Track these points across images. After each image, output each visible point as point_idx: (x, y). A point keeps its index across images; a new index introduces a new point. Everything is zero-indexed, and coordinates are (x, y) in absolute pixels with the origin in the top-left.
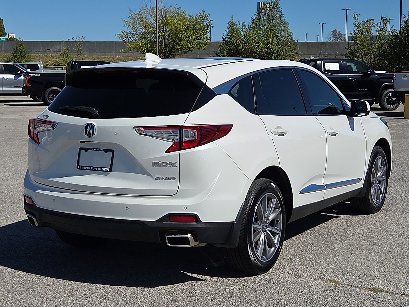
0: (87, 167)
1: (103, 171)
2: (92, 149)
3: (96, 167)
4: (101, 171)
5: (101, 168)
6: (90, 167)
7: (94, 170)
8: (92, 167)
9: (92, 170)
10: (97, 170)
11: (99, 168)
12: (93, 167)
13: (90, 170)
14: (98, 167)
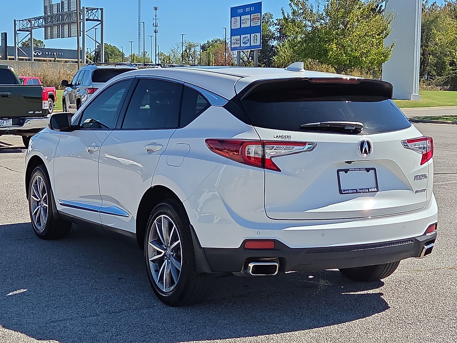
0: (352, 190)
1: (371, 192)
2: (353, 170)
3: (363, 189)
4: (369, 192)
5: (368, 189)
6: (356, 190)
7: (361, 193)
8: (358, 190)
9: (359, 192)
10: (364, 191)
11: (366, 189)
12: (360, 189)
13: (357, 192)
14: (364, 189)
